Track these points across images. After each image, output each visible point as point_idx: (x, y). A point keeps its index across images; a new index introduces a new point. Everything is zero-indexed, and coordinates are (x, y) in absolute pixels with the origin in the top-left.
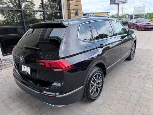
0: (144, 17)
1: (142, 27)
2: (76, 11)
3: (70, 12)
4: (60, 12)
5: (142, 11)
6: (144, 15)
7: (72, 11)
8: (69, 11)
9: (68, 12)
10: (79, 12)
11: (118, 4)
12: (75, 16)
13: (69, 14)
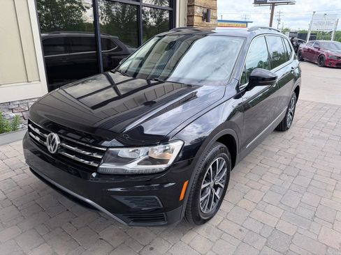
0: (332, 38)
1: (331, 60)
2: (205, 11)
3: (193, 12)
4: (170, 9)
5: (329, 24)
6: (333, 33)
7: (198, 11)
8: (190, 8)
9: (188, 11)
10: (211, 14)
11: (273, 5)
12: (201, 21)
13: (190, 16)
